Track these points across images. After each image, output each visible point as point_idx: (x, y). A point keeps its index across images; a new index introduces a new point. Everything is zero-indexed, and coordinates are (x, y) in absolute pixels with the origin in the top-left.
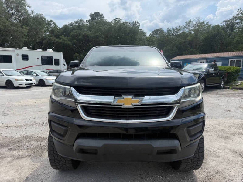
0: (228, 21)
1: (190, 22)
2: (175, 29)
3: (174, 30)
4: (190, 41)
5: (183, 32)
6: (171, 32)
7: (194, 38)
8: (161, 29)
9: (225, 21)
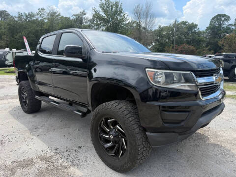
0: (77, 15)
1: (43, 9)
2: (28, 14)
3: (26, 16)
4: (46, 29)
5: (36, 20)
6: (23, 17)
7: (50, 27)
8: (6, 11)
9: (75, 15)
